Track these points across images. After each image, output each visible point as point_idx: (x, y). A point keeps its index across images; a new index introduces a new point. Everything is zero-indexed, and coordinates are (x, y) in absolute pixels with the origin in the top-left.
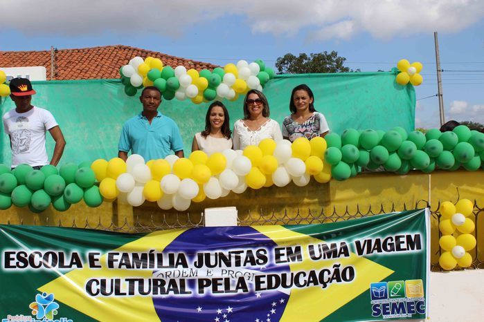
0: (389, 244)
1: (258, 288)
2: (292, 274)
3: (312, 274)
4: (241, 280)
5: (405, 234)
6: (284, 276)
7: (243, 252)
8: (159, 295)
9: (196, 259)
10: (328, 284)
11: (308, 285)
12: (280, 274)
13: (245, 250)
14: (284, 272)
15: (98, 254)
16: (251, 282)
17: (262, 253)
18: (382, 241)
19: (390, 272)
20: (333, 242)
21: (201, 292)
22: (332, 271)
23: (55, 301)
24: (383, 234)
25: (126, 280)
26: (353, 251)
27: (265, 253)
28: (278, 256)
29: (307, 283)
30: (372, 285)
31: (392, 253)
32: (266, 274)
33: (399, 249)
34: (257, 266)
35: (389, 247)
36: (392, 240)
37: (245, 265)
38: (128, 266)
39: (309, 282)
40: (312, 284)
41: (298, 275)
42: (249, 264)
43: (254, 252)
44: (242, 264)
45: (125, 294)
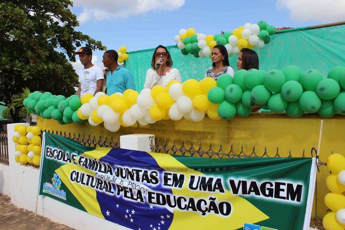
0: (268, 189)
1: (150, 201)
2: (174, 197)
3: (192, 200)
4: (139, 192)
5: (287, 182)
6: (168, 197)
7: (141, 171)
8: (98, 190)
9: (116, 170)
10: (207, 213)
11: (187, 209)
12: (165, 194)
13: (143, 170)
14: (168, 194)
15: (76, 156)
16: (145, 196)
17: (154, 174)
18: (259, 184)
19: (265, 217)
20: (211, 176)
21: (118, 194)
22: (208, 202)
23: (60, 179)
24: (260, 178)
25: (87, 175)
26: (228, 189)
27: (157, 175)
28: (166, 179)
29: (187, 207)
30: (246, 225)
31: (270, 198)
32: (156, 192)
33: (277, 196)
34: (151, 184)
35: (267, 192)
36: (272, 185)
37: (142, 181)
38: (86, 167)
39: (189, 207)
40: (190, 209)
41: (179, 199)
42: (145, 181)
43: (149, 173)
44: (141, 180)
45: (85, 184)
